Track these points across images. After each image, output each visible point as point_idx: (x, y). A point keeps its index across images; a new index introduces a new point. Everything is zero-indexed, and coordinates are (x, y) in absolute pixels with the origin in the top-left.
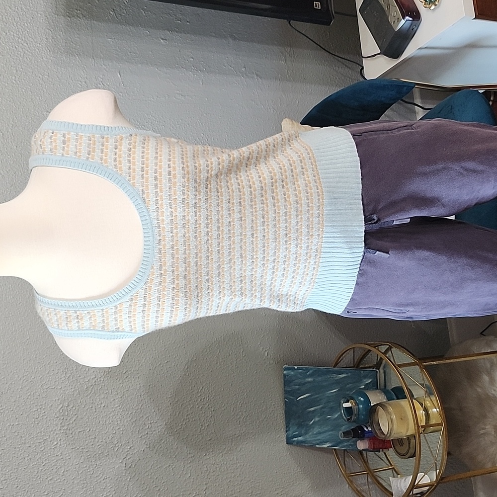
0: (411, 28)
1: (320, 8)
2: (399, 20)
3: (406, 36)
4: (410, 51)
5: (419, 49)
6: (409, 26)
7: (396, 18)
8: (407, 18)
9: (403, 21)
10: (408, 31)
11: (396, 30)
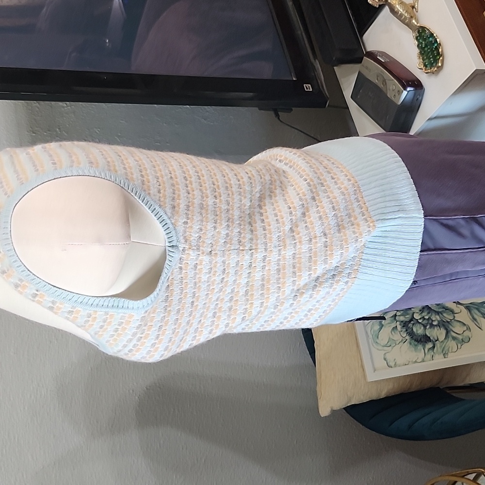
0: (416, 99)
1: (311, 90)
2: (400, 93)
3: (411, 109)
4: (419, 124)
5: (429, 119)
6: (412, 96)
7: (396, 91)
8: (409, 89)
9: (405, 93)
10: (412, 103)
11: (399, 103)
